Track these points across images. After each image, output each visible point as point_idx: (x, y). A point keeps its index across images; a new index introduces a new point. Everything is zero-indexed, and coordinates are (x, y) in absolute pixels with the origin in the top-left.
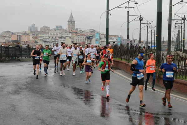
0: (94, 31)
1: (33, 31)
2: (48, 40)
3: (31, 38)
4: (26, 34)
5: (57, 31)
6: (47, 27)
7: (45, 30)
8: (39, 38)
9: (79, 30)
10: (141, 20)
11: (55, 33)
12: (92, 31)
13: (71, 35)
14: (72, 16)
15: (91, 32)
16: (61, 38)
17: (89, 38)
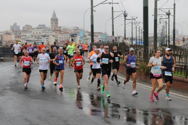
0: (77, 29)
1: (15, 30)
2: (30, 39)
3: (13, 38)
4: (8, 33)
5: (40, 30)
6: (30, 26)
7: (28, 28)
8: (22, 37)
9: (62, 28)
10: (125, 16)
11: (38, 32)
12: (75, 28)
13: (54, 33)
15: (75, 30)
16: (44, 36)
17: (73, 36)
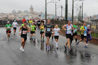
0: (42, 13)
1: (14, 13)
2: (21, 17)
3: (13, 16)
4: (11, 14)
5: (25, 13)
6: (20, 11)
7: (20, 12)
8: (17, 16)
9: (35, 12)
13: (31, 15)
14: (32, 6)
16: (27, 16)
17: (40, 16)
